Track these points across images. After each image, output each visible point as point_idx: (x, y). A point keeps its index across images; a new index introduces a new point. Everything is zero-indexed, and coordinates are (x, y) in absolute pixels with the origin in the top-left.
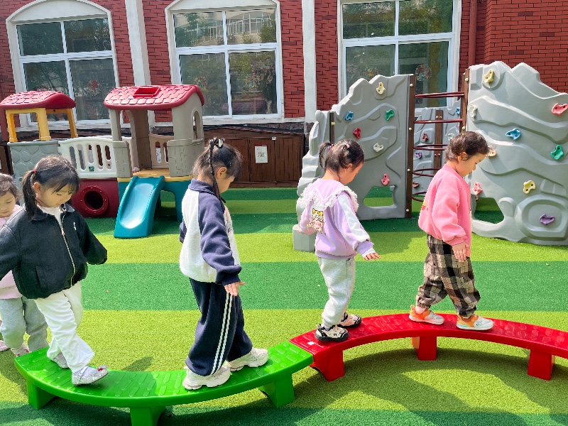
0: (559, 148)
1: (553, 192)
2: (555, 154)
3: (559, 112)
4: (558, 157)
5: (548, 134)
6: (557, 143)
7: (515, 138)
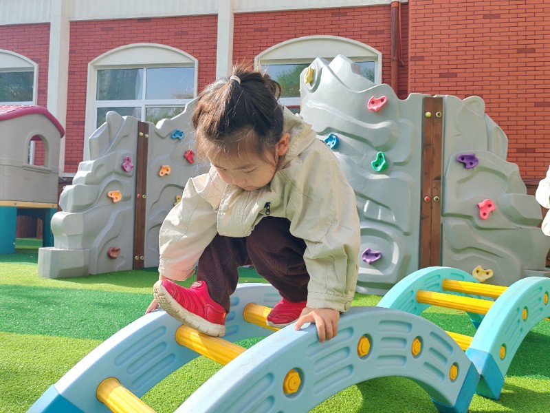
0: (380, 157)
1: (379, 218)
2: (377, 166)
3: (375, 108)
4: (379, 168)
5: (367, 138)
6: (377, 149)
7: (332, 146)
